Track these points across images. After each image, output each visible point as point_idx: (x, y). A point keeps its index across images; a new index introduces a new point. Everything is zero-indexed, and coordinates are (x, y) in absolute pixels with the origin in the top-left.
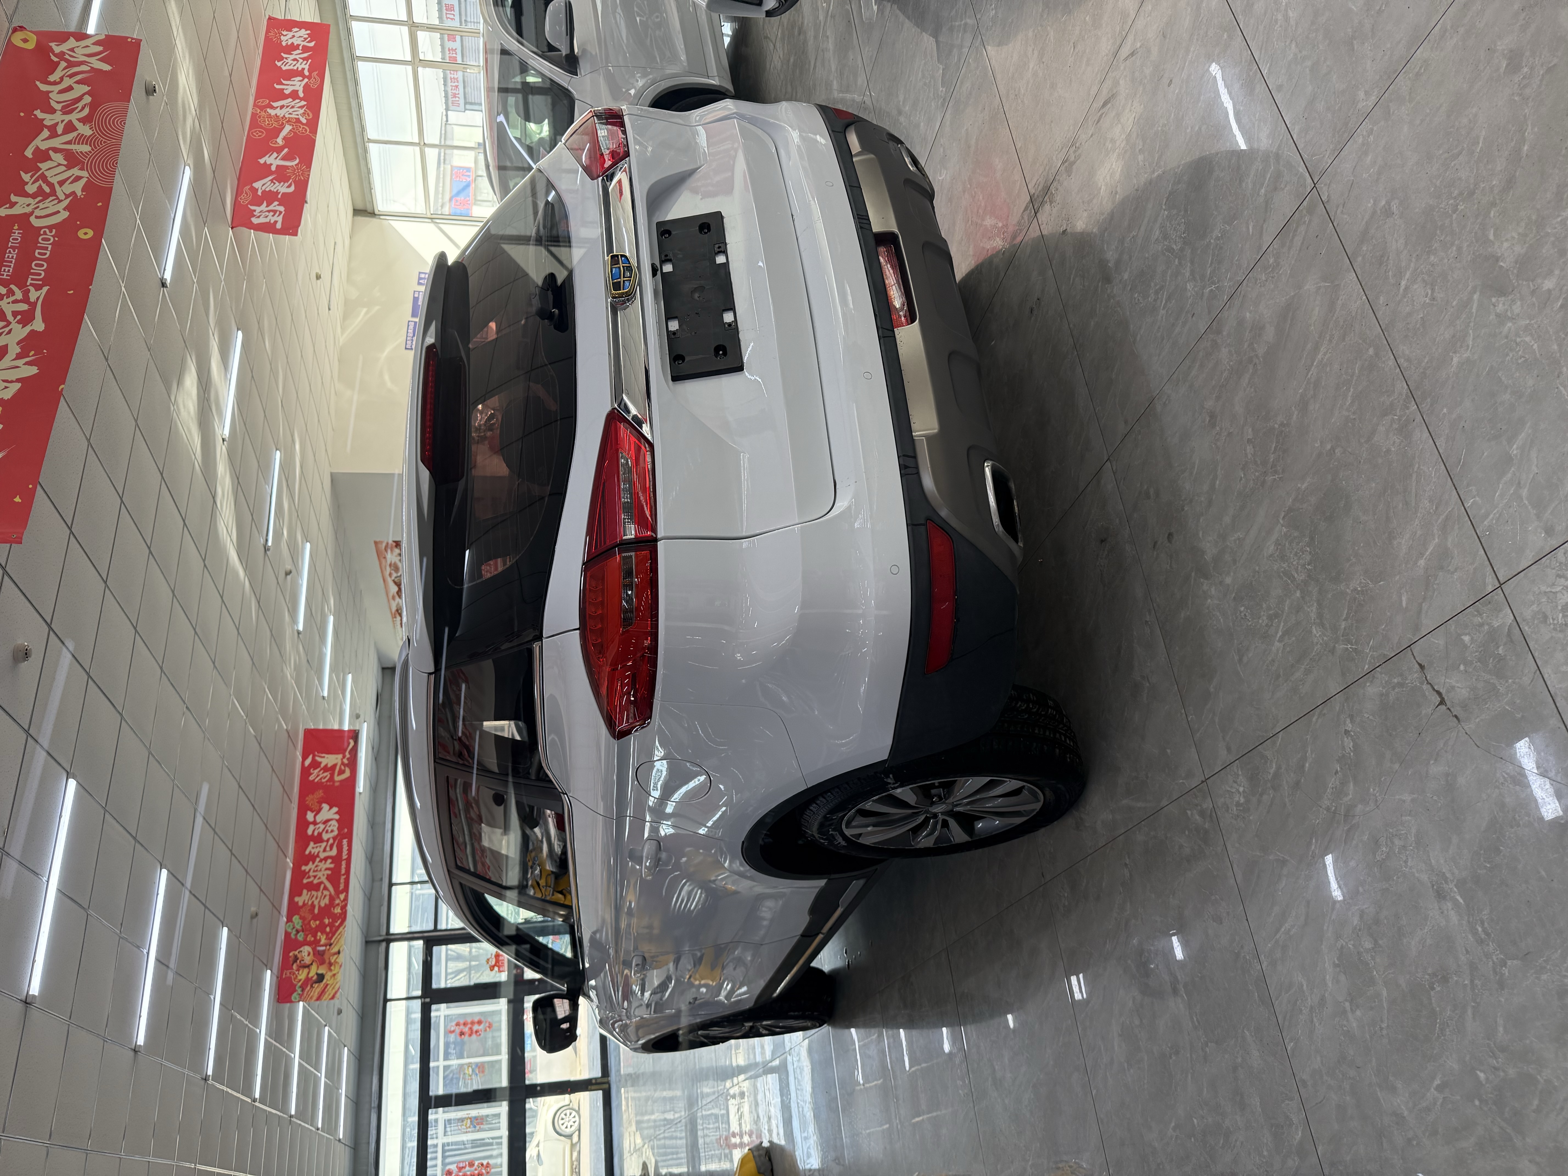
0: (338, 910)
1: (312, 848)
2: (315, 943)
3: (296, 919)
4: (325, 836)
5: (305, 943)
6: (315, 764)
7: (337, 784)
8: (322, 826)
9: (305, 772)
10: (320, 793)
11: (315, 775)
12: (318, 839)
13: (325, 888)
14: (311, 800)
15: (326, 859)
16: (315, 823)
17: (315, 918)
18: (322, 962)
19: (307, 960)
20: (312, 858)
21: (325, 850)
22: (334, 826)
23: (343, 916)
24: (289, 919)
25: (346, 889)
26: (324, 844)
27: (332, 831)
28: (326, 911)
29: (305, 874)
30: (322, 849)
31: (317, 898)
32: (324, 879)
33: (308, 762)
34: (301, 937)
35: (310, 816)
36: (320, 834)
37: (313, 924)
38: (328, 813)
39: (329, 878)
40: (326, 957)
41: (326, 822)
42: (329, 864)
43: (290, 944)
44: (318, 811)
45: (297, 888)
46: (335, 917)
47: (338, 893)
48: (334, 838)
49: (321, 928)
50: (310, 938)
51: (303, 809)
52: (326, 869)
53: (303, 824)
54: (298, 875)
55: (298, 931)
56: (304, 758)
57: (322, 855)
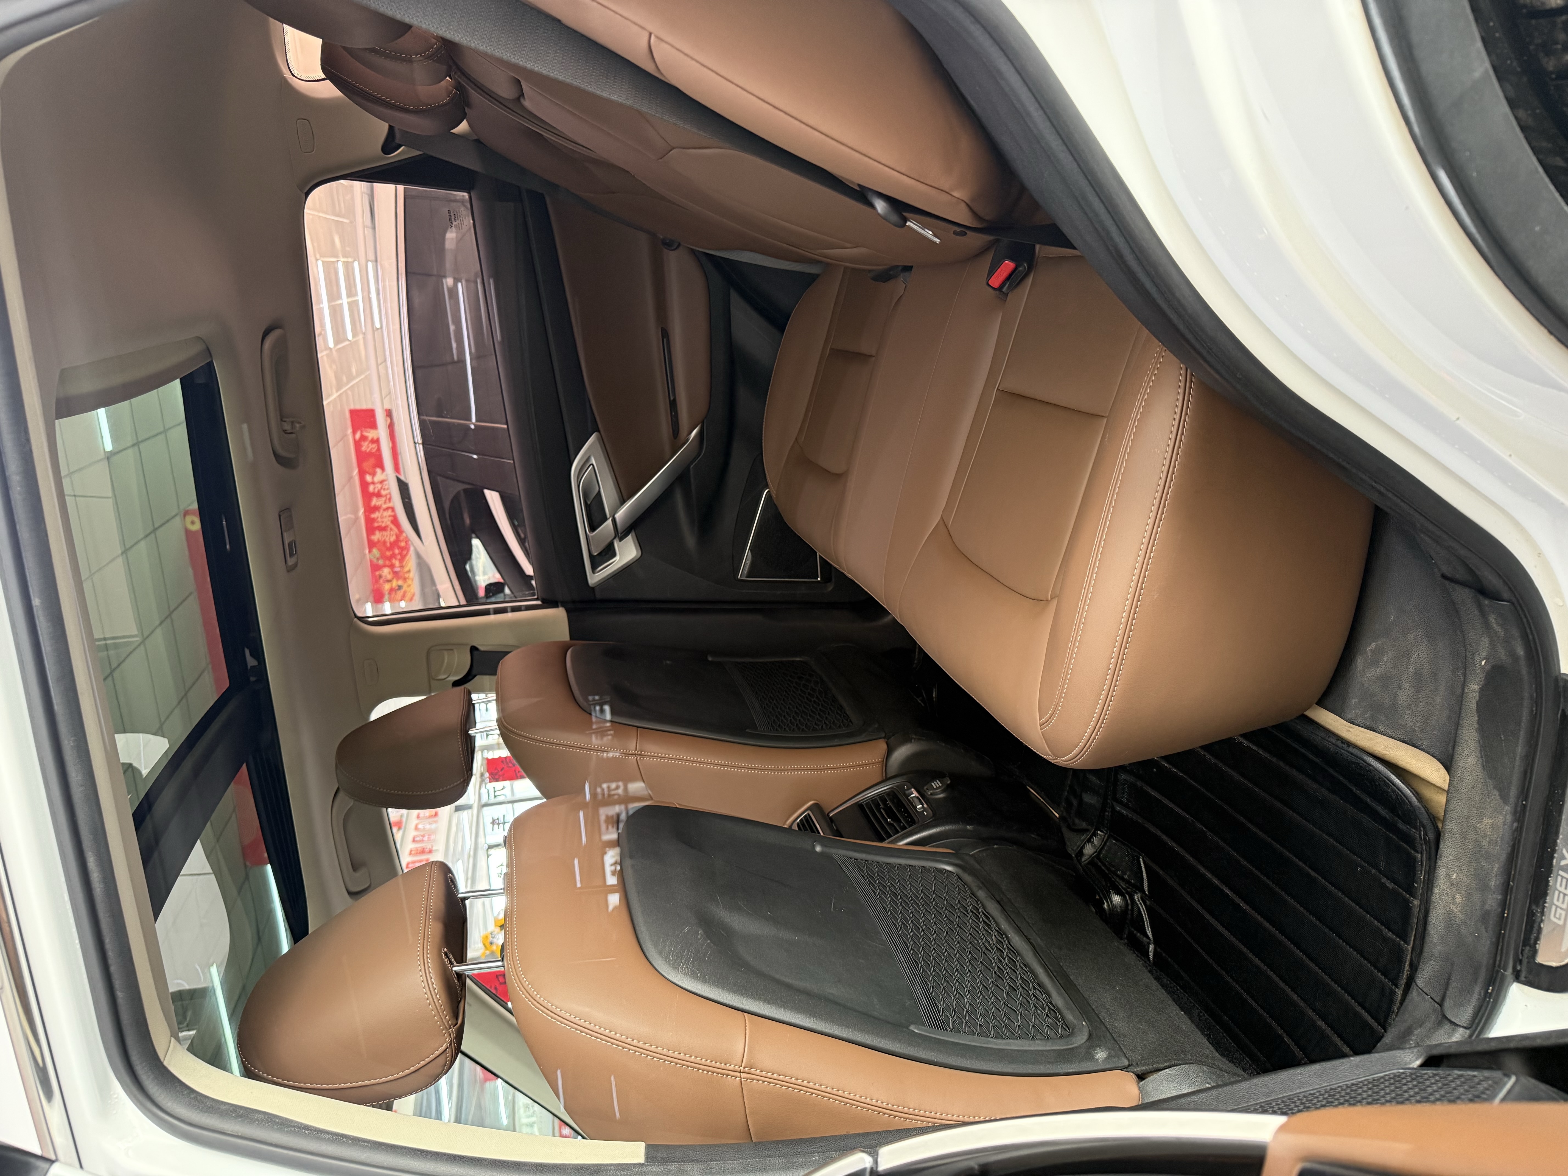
0: (403, 544)
1: (375, 502)
2: (392, 566)
3: (375, 551)
5: (385, 566)
6: (363, 438)
8: (379, 486)
9: (357, 444)
11: (366, 447)
13: (391, 529)
14: (367, 465)
16: (373, 483)
17: (389, 549)
18: (398, 578)
19: (389, 577)
20: (376, 509)
21: (385, 503)
24: (370, 551)
26: (384, 499)
29: (374, 520)
30: (383, 502)
31: (387, 536)
32: (389, 523)
33: (358, 436)
34: (381, 562)
35: (369, 478)
36: (379, 491)
37: (388, 553)
40: (401, 574)
43: (375, 568)
44: (374, 474)
46: (402, 549)
49: (393, 556)
50: (387, 563)
51: (362, 474)
52: (390, 516)
53: (364, 485)
54: (369, 522)
55: (378, 559)
56: (354, 432)
57: (384, 506)
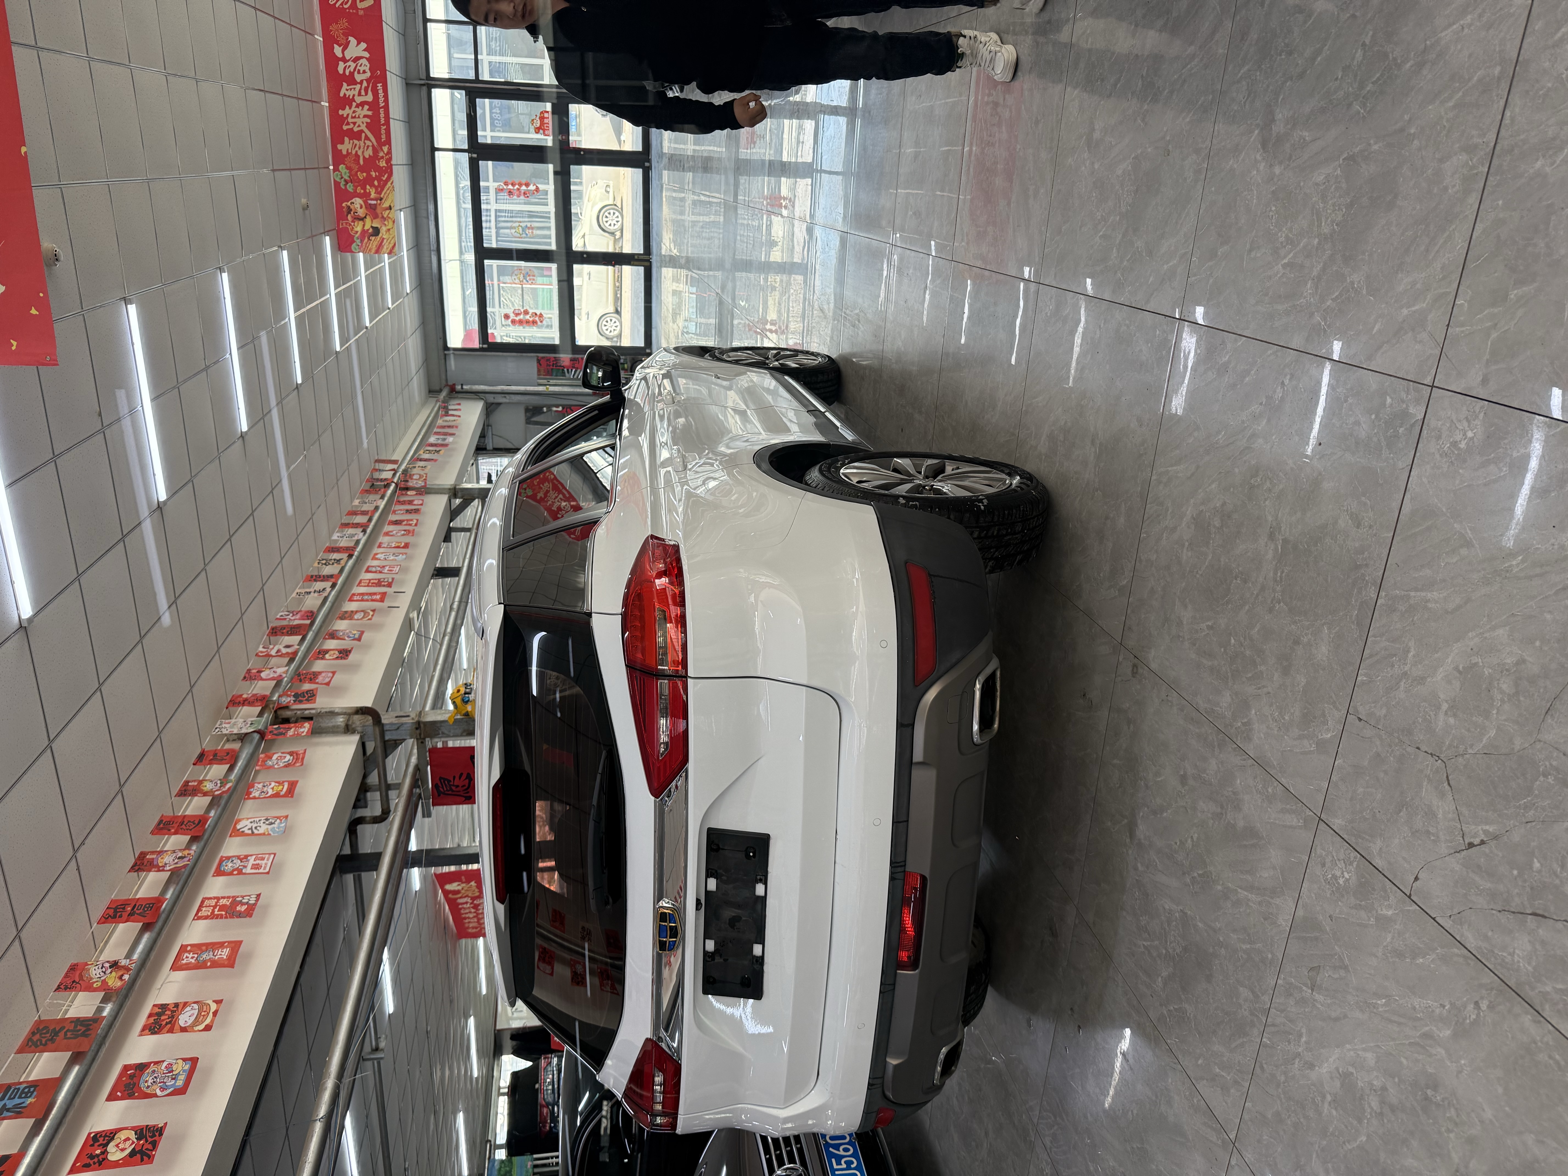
4: (358, 77)
7: (361, 13)
10: (344, 23)
12: (351, 80)
15: (362, 104)
22: (365, 65)
23: (389, 170)
25: (388, 142)
27: (364, 72)
28: (371, 163)
38: (356, 49)
39: (368, 126)
41: (356, 59)
42: (366, 111)
45: (338, 135)
47: (381, 144)
48: (368, 81)
